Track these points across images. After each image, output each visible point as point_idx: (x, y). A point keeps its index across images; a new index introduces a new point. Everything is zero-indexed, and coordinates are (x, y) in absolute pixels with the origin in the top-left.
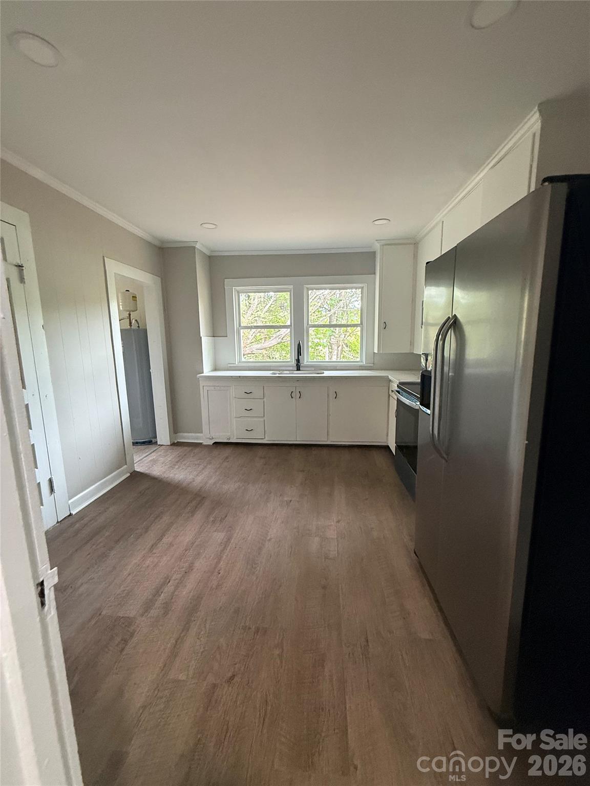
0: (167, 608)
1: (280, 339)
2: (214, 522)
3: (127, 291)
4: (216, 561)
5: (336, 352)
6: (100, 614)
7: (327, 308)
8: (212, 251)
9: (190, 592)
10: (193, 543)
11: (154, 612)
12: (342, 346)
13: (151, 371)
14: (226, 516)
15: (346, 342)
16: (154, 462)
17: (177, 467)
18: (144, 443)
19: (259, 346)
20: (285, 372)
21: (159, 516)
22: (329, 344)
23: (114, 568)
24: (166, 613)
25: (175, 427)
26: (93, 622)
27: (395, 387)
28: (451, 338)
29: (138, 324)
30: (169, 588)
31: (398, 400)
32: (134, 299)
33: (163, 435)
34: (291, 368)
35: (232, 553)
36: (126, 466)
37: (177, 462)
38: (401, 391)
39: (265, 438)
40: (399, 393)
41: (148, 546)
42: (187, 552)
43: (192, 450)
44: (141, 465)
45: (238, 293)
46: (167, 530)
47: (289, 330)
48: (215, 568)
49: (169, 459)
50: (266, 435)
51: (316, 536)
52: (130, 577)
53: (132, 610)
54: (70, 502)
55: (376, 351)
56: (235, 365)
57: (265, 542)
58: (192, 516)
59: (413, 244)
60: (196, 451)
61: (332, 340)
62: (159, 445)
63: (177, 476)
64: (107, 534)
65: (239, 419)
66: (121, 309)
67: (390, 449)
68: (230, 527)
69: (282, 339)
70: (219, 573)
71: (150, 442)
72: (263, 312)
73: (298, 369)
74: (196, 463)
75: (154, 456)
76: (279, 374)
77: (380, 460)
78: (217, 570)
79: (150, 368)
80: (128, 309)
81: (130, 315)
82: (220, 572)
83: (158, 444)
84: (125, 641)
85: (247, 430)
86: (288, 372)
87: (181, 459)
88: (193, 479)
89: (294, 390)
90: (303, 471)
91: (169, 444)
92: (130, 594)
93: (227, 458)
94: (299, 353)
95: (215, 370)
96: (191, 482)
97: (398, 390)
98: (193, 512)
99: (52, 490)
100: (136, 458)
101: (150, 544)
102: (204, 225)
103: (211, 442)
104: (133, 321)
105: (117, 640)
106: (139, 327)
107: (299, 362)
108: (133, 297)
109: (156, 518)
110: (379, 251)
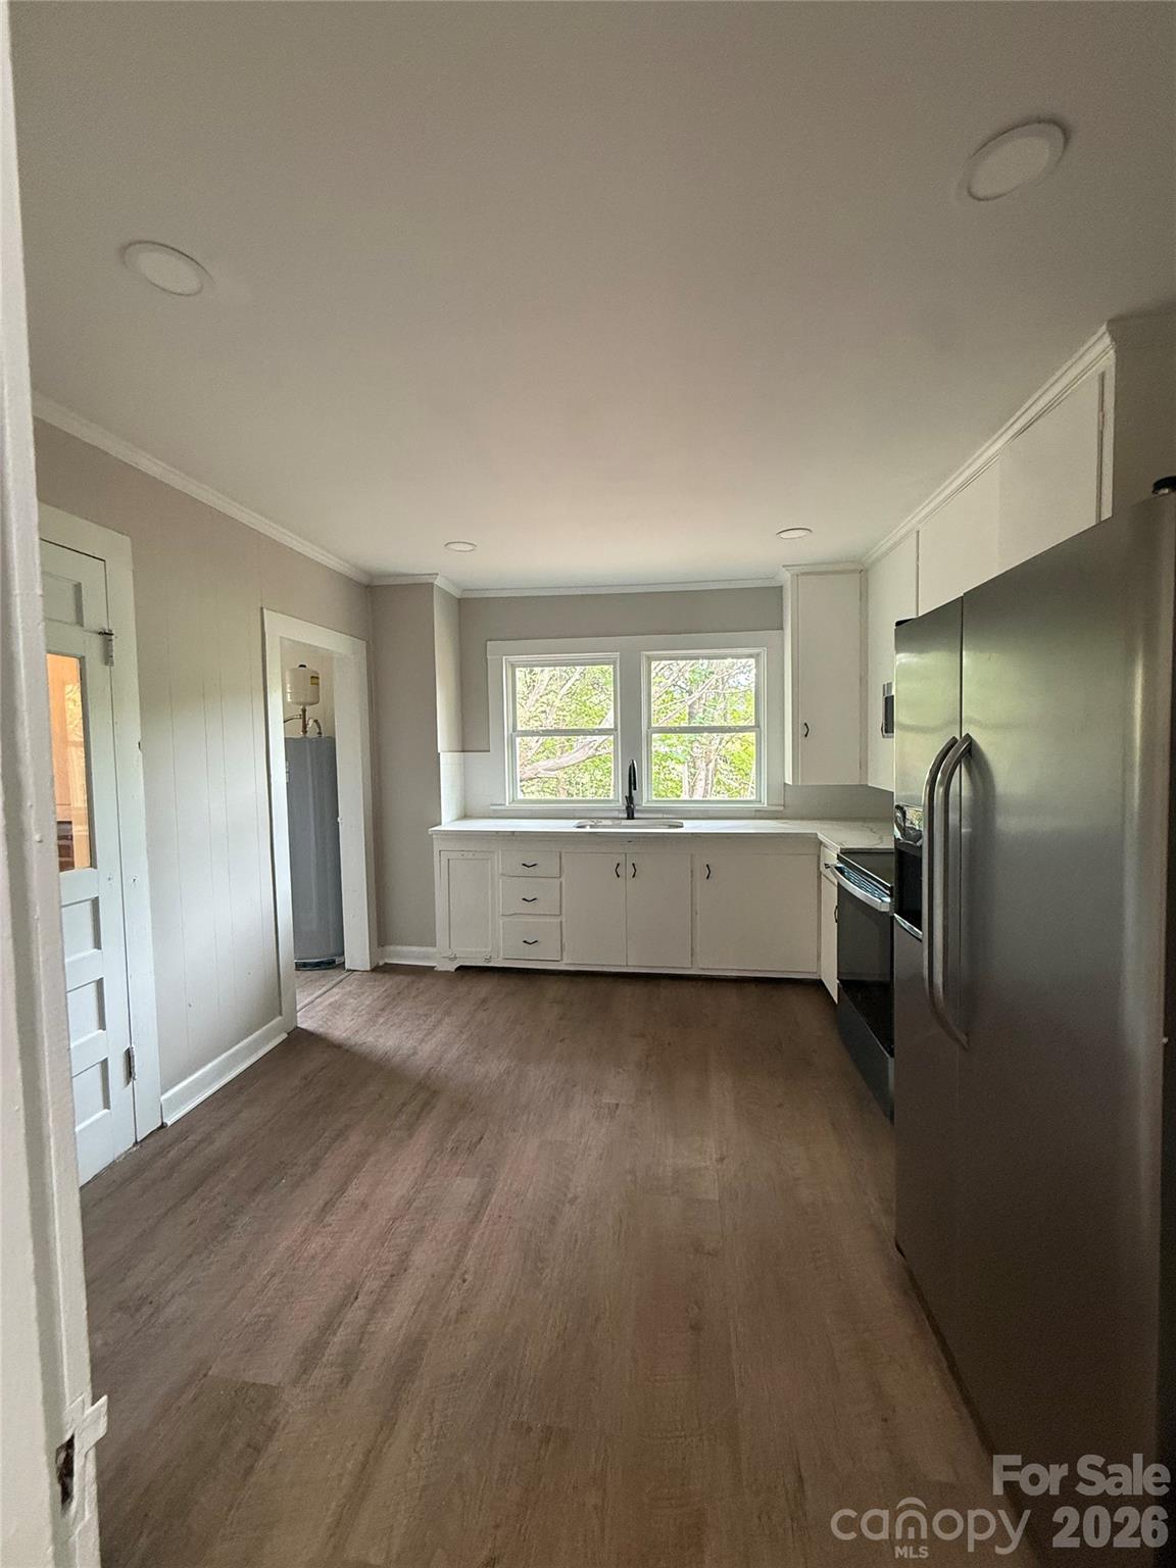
0: (349, 1362)
1: (592, 750)
2: (455, 1152)
3: (301, 666)
4: (456, 1248)
5: (703, 773)
6: (205, 1375)
7: (683, 686)
8: (464, 590)
9: (401, 1327)
10: (410, 1203)
11: (322, 1375)
12: (716, 760)
13: (339, 819)
14: (481, 1138)
15: (723, 752)
16: (337, 1007)
17: (381, 1020)
18: (318, 966)
19: (550, 763)
20: (605, 822)
21: (341, 1135)
22: (688, 757)
23: (243, 1257)
24: (346, 1380)
25: (381, 933)
26: (190, 1395)
27: (831, 857)
28: (962, 783)
29: (319, 728)
30: (355, 1314)
31: (840, 886)
32: (315, 681)
33: (357, 950)
34: (616, 814)
35: (493, 1231)
36: (280, 1018)
37: (383, 1010)
38: (846, 869)
39: (562, 960)
40: (842, 873)
41: (315, 1208)
42: (397, 1223)
43: (413, 982)
44: (310, 1014)
45: (513, 667)
46: (357, 1168)
47: (612, 738)
48: (454, 1269)
49: (367, 1002)
50: (564, 953)
51: (673, 1193)
52: (276, 1280)
53: (274, 1367)
54: (163, 1098)
55: (789, 781)
56: (503, 808)
57: (564, 1205)
58: (410, 1136)
59: (859, 574)
60: (422, 984)
61: (695, 749)
62: (348, 970)
63: (381, 1040)
64: (233, 1174)
65: (509, 919)
66: (289, 700)
67: (826, 989)
68: (489, 1166)
69: (596, 750)
70: (464, 1281)
71: (331, 963)
72: (560, 697)
73: (631, 817)
74: (420, 1012)
75: (336, 995)
76: (591, 826)
77: (804, 1010)
78: (458, 1273)
79: (338, 816)
80: (302, 700)
81: (304, 711)
82: (466, 1276)
83: (347, 966)
84: (255, 1449)
85: (525, 942)
86: (609, 822)
87: (392, 1000)
88: (415, 1048)
89: (621, 859)
90: (643, 1035)
91: (368, 969)
92: (273, 1325)
93: (484, 1001)
94: (632, 783)
95: (465, 816)
96: (409, 1057)
97: (839, 865)
98: (411, 1128)
99: (130, 1072)
100: (302, 999)
101: (321, 1202)
102: (452, 546)
103: (452, 967)
104: (311, 723)
105: (239, 1444)
106: (320, 733)
107: (632, 803)
108: (312, 677)
109: (334, 1140)
110: (789, 583)
